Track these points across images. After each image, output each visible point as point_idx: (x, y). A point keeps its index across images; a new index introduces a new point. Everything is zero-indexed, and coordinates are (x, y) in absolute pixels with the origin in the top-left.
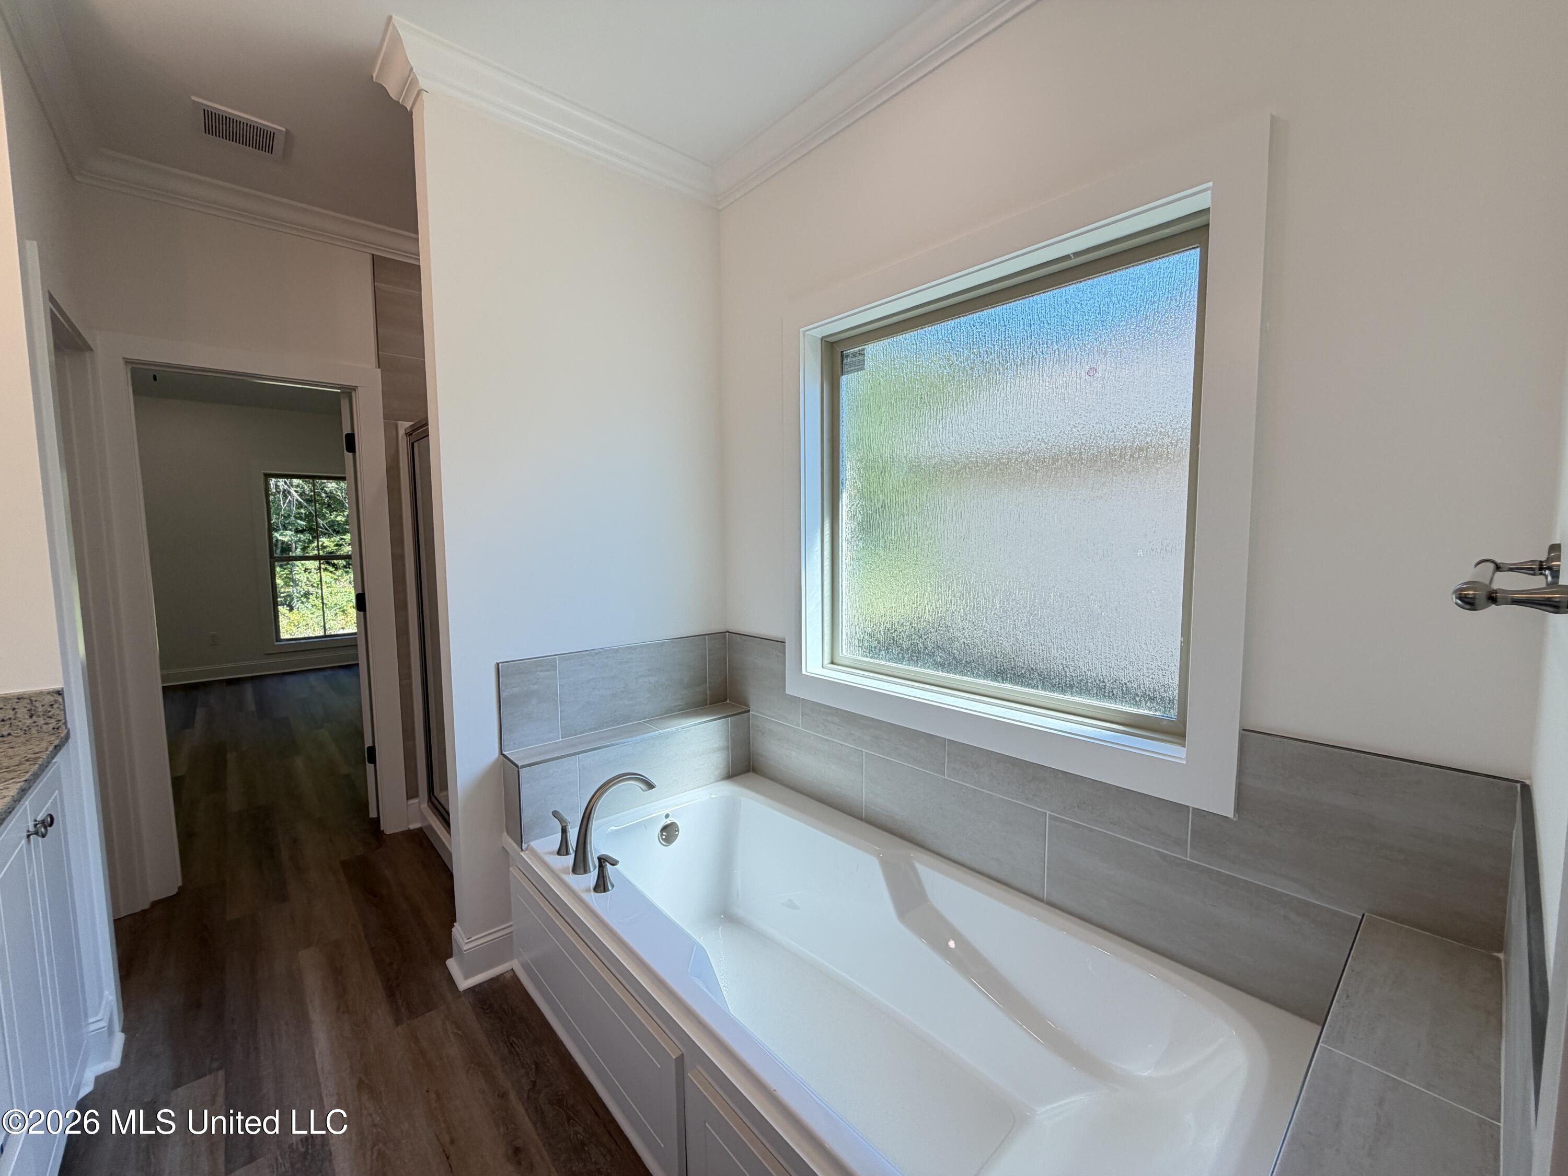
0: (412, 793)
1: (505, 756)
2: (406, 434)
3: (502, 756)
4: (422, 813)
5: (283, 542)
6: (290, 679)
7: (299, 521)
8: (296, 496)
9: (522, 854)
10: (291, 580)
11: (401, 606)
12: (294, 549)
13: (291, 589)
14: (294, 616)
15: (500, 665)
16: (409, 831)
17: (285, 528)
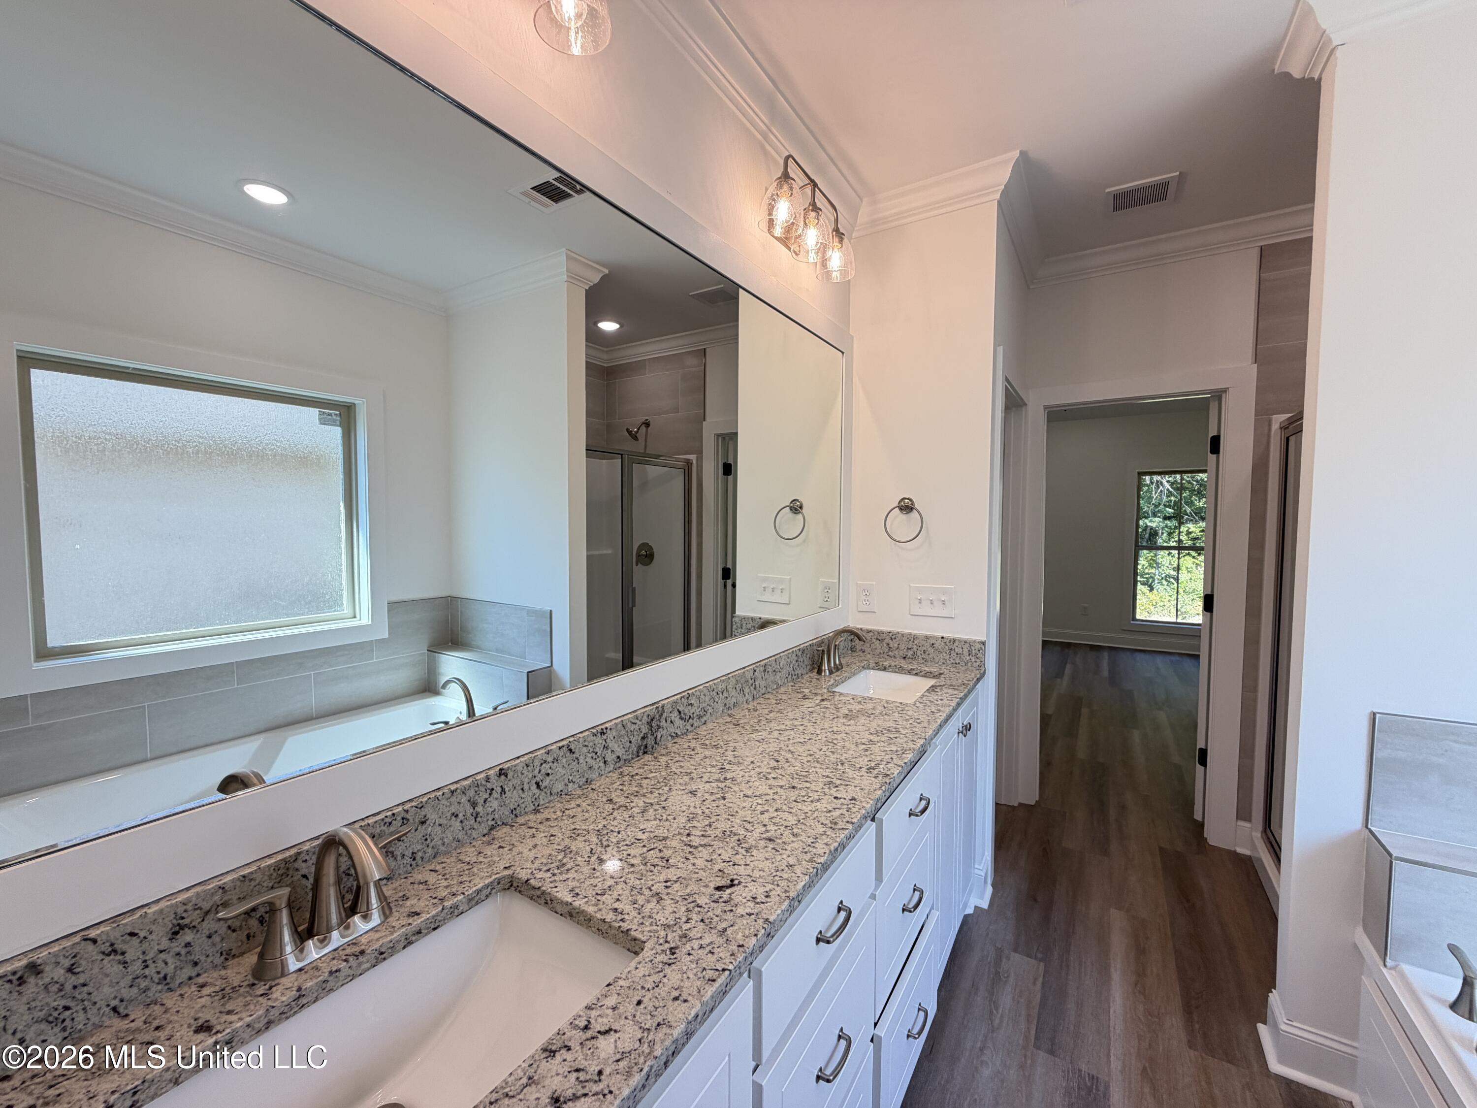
0: (1243, 813)
1: (1371, 831)
2: (1281, 428)
3: (1367, 831)
4: (1252, 840)
5: (1152, 528)
6: (1139, 656)
7: (1168, 509)
8: (1167, 486)
9: (1384, 970)
10: (1154, 563)
11: (1253, 612)
12: (1160, 534)
13: (1153, 571)
14: (1153, 596)
15: (1378, 716)
16: (1235, 852)
17: (1155, 515)
